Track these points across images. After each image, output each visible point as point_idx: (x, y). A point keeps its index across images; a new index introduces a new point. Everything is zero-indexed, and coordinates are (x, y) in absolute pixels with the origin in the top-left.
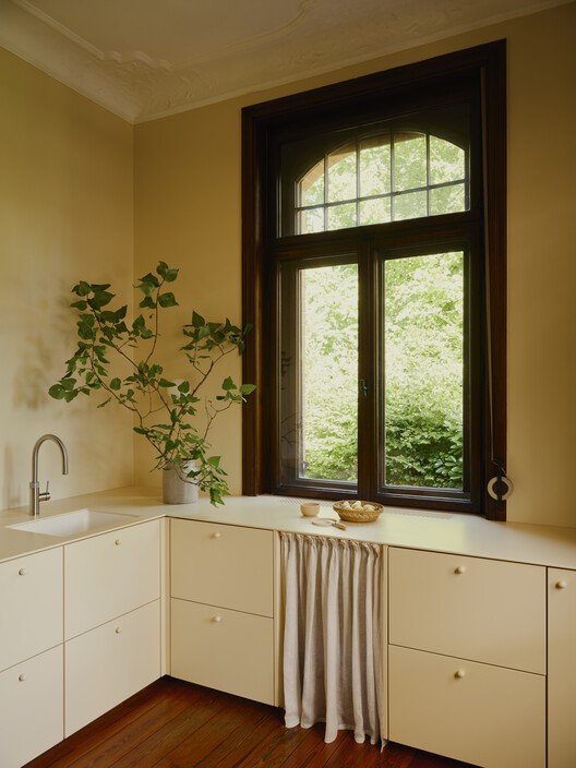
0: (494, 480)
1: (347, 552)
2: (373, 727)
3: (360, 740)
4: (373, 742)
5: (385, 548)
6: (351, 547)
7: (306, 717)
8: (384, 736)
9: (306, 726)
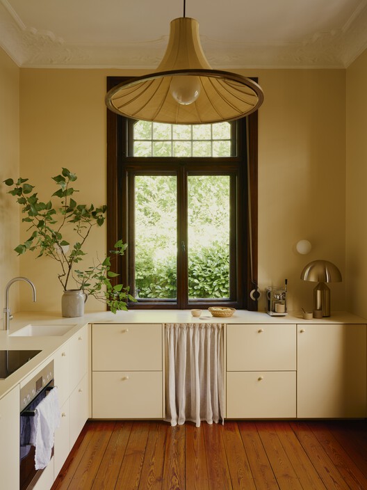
0: (253, 291)
1: (203, 331)
2: (217, 414)
3: (211, 423)
4: (217, 422)
5: (225, 325)
6: (206, 328)
7: (182, 419)
8: (224, 417)
9: (182, 423)
